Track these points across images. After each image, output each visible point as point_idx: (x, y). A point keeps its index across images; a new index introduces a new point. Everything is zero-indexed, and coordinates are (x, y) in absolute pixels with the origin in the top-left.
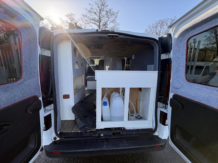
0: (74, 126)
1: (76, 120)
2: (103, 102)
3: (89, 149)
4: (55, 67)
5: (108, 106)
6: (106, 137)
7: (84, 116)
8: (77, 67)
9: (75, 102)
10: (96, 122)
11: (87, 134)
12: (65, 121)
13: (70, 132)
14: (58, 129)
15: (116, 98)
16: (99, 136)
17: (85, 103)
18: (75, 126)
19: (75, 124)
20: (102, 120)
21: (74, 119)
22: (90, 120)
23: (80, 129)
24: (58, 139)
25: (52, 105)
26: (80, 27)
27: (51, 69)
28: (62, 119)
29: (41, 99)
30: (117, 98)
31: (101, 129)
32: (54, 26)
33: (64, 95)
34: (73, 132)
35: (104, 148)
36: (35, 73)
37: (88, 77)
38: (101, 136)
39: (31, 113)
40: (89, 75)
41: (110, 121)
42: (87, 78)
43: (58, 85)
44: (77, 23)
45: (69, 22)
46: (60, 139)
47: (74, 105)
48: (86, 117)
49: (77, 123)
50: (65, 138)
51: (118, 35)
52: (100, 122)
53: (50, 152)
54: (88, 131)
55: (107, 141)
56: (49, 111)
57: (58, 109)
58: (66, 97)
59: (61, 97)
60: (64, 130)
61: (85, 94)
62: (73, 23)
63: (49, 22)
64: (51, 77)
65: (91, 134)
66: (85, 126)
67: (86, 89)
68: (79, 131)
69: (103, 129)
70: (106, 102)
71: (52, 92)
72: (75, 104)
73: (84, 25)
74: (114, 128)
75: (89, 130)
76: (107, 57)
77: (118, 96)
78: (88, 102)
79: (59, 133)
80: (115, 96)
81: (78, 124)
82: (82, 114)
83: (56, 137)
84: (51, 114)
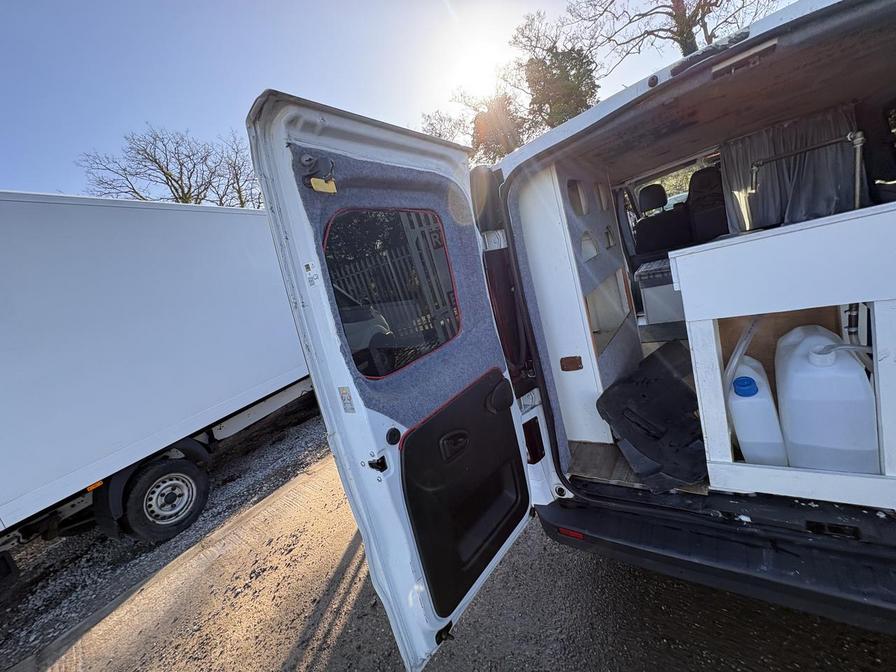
0: (614, 465)
1: (618, 444)
2: (729, 382)
3: (689, 554)
4: (522, 275)
5: (763, 399)
6: (765, 530)
7: (648, 433)
8: (590, 250)
9: (602, 382)
10: (704, 461)
11: (672, 502)
12: (580, 442)
13: (604, 480)
14: (564, 466)
15: (807, 357)
16: (730, 518)
17: (643, 382)
18: (618, 464)
19: (616, 460)
20: (738, 456)
21: (611, 441)
22: (677, 450)
23: (639, 477)
24: (569, 495)
25: (536, 391)
26: (573, 49)
27: (514, 285)
28: (569, 438)
29: (506, 375)
30: (817, 359)
31: (735, 494)
32: (481, 110)
33: (563, 360)
34: (613, 482)
35: (763, 571)
36: (483, 308)
37: (643, 268)
38: (741, 521)
39: (494, 412)
40: (645, 263)
41: (789, 466)
42: (640, 276)
43: (541, 329)
44: (555, 43)
45: (525, 57)
46: (576, 496)
47: (602, 392)
48: (657, 438)
49: (623, 456)
50: (588, 495)
51: (775, 42)
52: (729, 464)
53: (556, 527)
54: (672, 491)
55: (777, 550)
56: (532, 408)
57: (553, 405)
58: (572, 364)
59: (556, 366)
60: (583, 471)
61: (640, 346)
62: (541, 54)
63: (464, 107)
64: (518, 311)
65: (690, 505)
66: (657, 470)
67: (642, 322)
68: (637, 486)
69: (746, 495)
70: (750, 382)
71: (529, 355)
72: (603, 386)
73: (588, 31)
74: (816, 502)
75: (679, 487)
76: (736, 143)
77: (819, 348)
78: (656, 380)
79: (568, 478)
80: (800, 351)
81: (628, 459)
82: (639, 425)
83: (564, 487)
84: (536, 418)
